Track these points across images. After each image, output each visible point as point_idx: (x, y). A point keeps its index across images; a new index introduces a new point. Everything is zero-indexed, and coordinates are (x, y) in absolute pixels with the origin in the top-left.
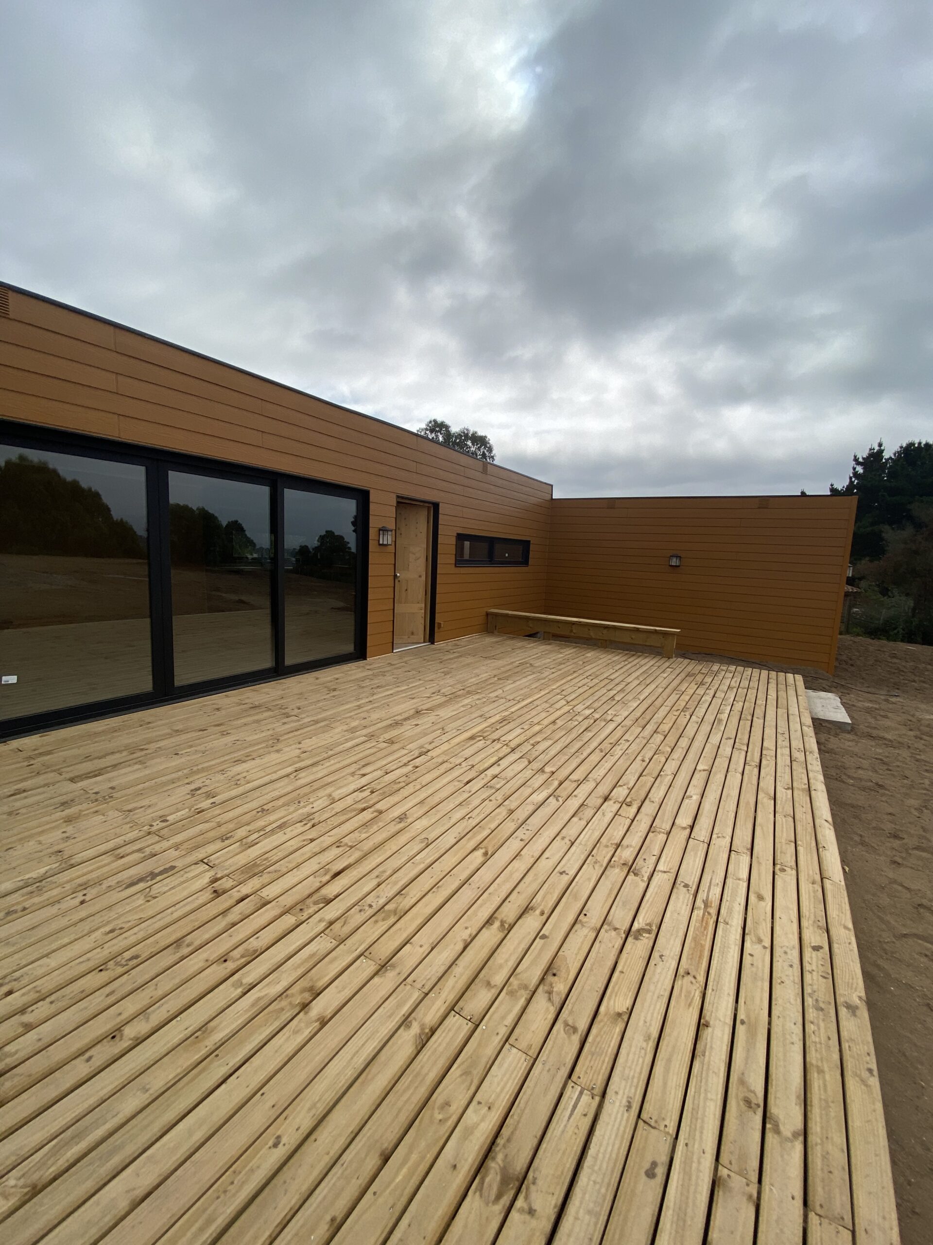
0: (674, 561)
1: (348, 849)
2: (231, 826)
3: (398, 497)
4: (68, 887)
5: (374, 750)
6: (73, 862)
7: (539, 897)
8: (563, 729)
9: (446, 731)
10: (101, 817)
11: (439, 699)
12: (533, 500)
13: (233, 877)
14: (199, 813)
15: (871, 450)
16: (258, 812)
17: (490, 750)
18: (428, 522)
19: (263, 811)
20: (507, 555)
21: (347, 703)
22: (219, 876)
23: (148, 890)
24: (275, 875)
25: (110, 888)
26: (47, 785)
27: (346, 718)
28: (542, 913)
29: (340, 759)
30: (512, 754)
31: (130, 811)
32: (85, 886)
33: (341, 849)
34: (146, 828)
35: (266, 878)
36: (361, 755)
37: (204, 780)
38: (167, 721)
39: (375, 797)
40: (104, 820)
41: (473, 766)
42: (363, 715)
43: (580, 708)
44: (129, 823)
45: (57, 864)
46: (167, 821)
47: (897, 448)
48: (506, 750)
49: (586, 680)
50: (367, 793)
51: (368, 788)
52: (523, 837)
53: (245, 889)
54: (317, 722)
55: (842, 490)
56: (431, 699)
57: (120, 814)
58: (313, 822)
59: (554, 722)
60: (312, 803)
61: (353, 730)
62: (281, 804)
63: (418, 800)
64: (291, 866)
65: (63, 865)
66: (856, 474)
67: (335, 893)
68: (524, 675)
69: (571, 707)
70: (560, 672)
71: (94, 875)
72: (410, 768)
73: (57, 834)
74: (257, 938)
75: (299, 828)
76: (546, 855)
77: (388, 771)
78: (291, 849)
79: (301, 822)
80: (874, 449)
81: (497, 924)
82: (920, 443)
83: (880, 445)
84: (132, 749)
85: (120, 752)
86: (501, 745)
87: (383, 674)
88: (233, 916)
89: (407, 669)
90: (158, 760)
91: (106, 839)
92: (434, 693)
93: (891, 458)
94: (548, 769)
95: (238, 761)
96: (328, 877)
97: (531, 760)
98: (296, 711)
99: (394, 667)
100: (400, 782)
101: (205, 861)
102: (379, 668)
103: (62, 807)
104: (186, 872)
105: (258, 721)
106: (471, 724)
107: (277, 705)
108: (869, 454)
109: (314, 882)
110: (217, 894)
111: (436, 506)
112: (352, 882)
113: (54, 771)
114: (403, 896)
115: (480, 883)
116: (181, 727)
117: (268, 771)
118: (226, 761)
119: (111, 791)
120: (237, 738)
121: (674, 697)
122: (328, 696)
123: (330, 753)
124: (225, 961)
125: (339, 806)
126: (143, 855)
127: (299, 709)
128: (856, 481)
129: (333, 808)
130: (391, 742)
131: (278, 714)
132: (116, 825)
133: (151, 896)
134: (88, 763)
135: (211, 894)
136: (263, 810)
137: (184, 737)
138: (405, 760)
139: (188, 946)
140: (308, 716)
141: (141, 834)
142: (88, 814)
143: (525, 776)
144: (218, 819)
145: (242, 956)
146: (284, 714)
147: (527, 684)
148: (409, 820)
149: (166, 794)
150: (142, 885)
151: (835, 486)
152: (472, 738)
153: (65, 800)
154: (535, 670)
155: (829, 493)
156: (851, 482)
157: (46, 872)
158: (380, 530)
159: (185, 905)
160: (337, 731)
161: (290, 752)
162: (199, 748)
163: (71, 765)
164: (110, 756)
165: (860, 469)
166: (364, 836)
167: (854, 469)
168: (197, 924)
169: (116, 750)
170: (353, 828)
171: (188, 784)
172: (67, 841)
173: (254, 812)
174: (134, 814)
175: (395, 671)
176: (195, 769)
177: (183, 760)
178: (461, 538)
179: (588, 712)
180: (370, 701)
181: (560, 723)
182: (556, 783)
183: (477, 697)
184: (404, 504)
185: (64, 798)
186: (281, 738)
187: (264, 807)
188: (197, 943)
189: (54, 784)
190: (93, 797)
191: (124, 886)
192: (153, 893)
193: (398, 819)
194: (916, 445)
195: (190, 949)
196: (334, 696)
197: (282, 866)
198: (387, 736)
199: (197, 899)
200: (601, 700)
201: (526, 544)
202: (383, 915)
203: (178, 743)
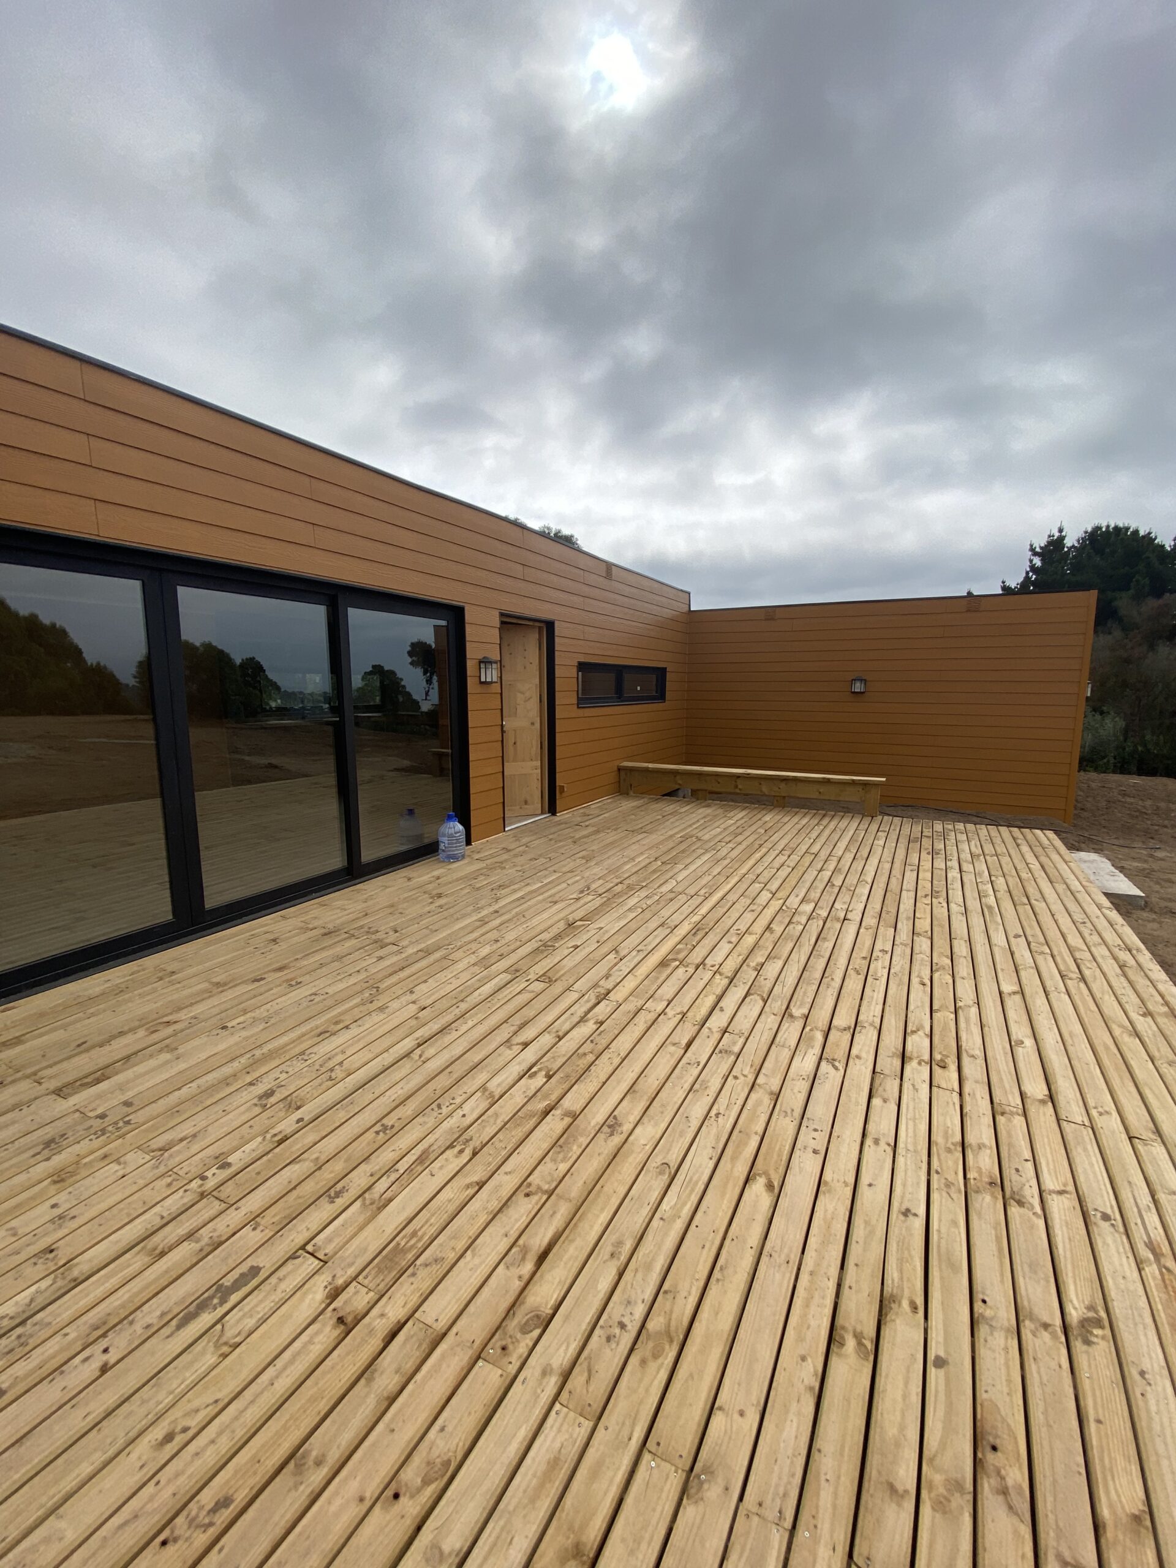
0: (858, 687)
1: (545, 1197)
2: (338, 1167)
3: (502, 615)
4: (73, 1332)
5: (526, 997)
6: (75, 1273)
7: (892, 1273)
8: (786, 939)
9: (622, 954)
10: (114, 1167)
11: (592, 903)
12: (668, 613)
13: (366, 1282)
14: (281, 1142)
15: (1049, 536)
16: (377, 1133)
17: (697, 984)
18: (540, 649)
19: (386, 1131)
20: (639, 688)
21: (464, 916)
22: (340, 1282)
23: (219, 1327)
24: (437, 1270)
25: (151, 1332)
26: (17, 1106)
27: (470, 942)
28: (914, 1308)
29: (481, 1016)
30: (732, 988)
31: (164, 1149)
32: (104, 1330)
33: (534, 1199)
34: (194, 1185)
35: (423, 1279)
36: (511, 1007)
37: (277, 1075)
38: (200, 967)
39: (555, 1087)
40: (121, 1173)
41: (684, 1015)
42: (494, 935)
43: (793, 901)
44: (163, 1175)
45: (48, 1281)
46: (229, 1165)
47: (1081, 534)
48: (720, 982)
49: (782, 859)
50: (540, 1079)
51: (540, 1070)
52: (813, 1144)
53: (394, 1309)
54: (428, 952)
55: (1016, 588)
56: (582, 902)
57: (148, 1158)
58: (472, 1145)
59: (768, 928)
60: (460, 1107)
61: (485, 963)
62: (409, 1112)
63: (624, 1086)
64: (461, 1245)
65: (60, 1283)
66: (1033, 568)
67: (552, 1302)
68: (695, 855)
69: (781, 901)
70: (741, 848)
71: (115, 1301)
72: (590, 1026)
73: (42, 1213)
74: (442, 1429)
75: (451, 1162)
76: (865, 1179)
77: (561, 1034)
78: (452, 1208)
79: (451, 1146)
80: (1053, 536)
81: (851, 1343)
82: (1108, 527)
83: (1061, 530)
84: (152, 1024)
85: (132, 1030)
86: (710, 974)
87: (501, 865)
88: (386, 1380)
89: (532, 856)
90: (196, 1042)
91: (128, 1215)
92: (582, 892)
93: (1073, 546)
94: (798, 1011)
95: (324, 1034)
96: (528, 1267)
97: (765, 996)
98: (392, 937)
99: (512, 853)
100: (585, 1054)
101: (309, 1248)
102: (492, 856)
103: (46, 1151)
104: (280, 1280)
105: (339, 958)
106: (653, 941)
107: (362, 927)
108: (1048, 542)
109: (508, 1280)
110: (346, 1325)
111: (550, 625)
112: (574, 1271)
113: (28, 1077)
114: (670, 1296)
115: (786, 1251)
116: (223, 976)
117: (377, 1047)
118: (303, 1035)
119: (126, 1109)
120: (314, 990)
121: (910, 876)
122: (432, 907)
123: (463, 1006)
124: (396, 1496)
125: (506, 1108)
126: (198, 1246)
127: (396, 932)
128: (1034, 577)
129: (496, 1115)
130: (547, 978)
131: (368, 942)
132: (141, 1182)
133: (226, 1343)
134: (83, 1056)
135: (335, 1327)
136: (385, 1128)
137: (230, 994)
138: (580, 1010)
139: (319, 1463)
140: (412, 943)
141: (188, 1198)
142: (91, 1162)
143: (768, 1027)
144: (313, 1154)
145: (426, 1482)
146: (376, 942)
147: (705, 869)
148: (627, 1127)
149: (219, 1108)
150: (206, 1319)
151: (1007, 584)
152: (663, 964)
153: (48, 1137)
154: (706, 847)
155: (1001, 592)
156: (1027, 578)
157: (32, 1301)
158: (480, 662)
159: (292, 1361)
160: (461, 966)
161: (401, 1010)
162: (257, 1013)
163: (56, 1063)
164: (118, 1040)
165: (1037, 562)
166: (563, 1167)
167: (1031, 561)
168: (323, 1406)
169: (126, 1028)
170: (539, 1154)
171: (251, 1084)
172: (60, 1226)
173: (370, 1135)
174: (171, 1156)
175: (516, 860)
176: (258, 1053)
177: (236, 1038)
178: (582, 667)
179: (808, 908)
180: (496, 912)
181: (778, 928)
182: (819, 1037)
183: (643, 893)
184: (510, 623)
185: (49, 1132)
186: (382, 986)
187: (385, 1121)
188: (334, 1456)
189: (29, 1104)
190: (97, 1124)
191: (174, 1323)
192: (229, 1333)
193: (605, 1129)
194: (1104, 529)
195: (324, 1472)
196: (441, 907)
197: (446, 1247)
198: (539, 969)
199: (310, 1342)
200: (816, 888)
201: (661, 673)
202: (651, 1344)
203: (223, 1007)
